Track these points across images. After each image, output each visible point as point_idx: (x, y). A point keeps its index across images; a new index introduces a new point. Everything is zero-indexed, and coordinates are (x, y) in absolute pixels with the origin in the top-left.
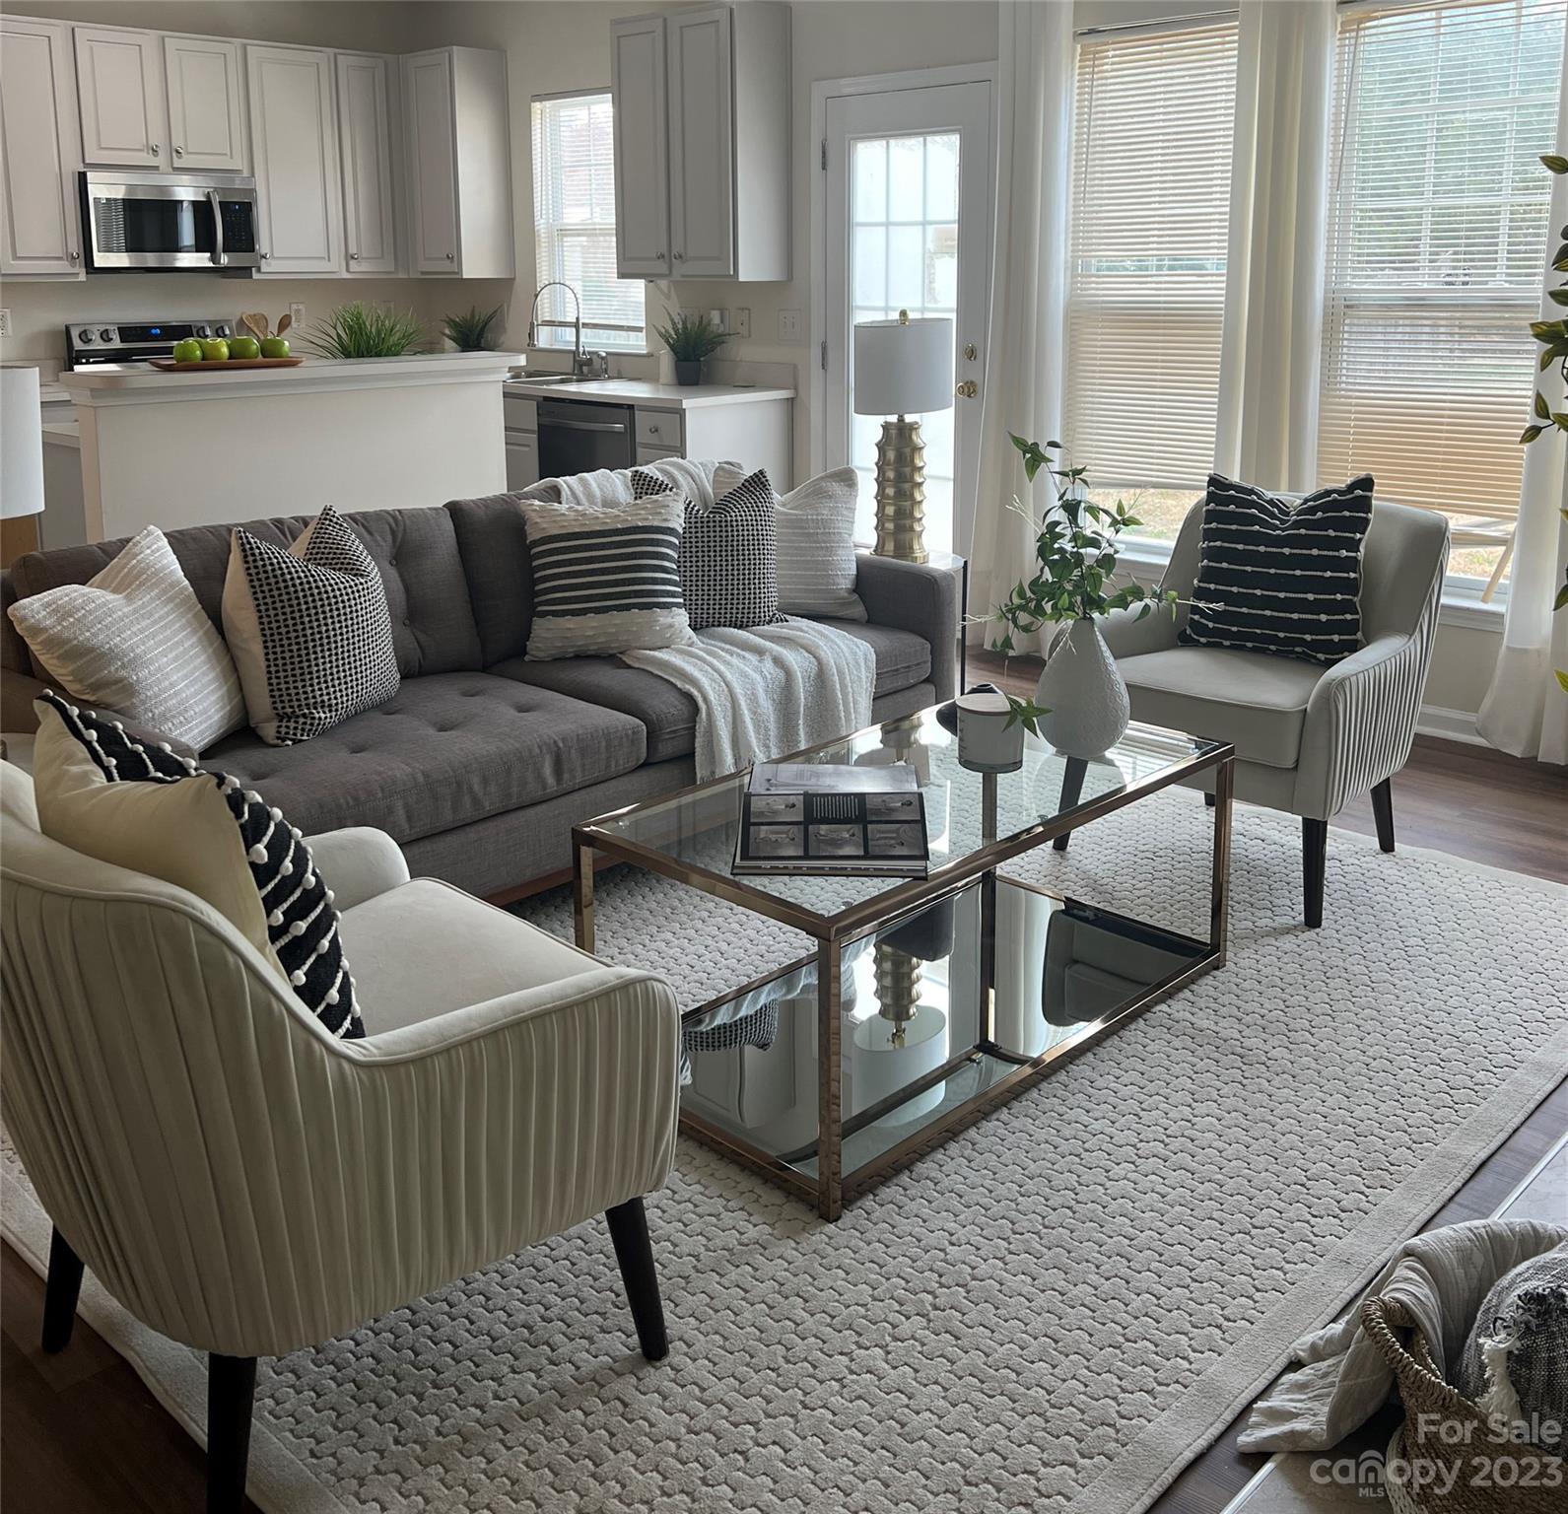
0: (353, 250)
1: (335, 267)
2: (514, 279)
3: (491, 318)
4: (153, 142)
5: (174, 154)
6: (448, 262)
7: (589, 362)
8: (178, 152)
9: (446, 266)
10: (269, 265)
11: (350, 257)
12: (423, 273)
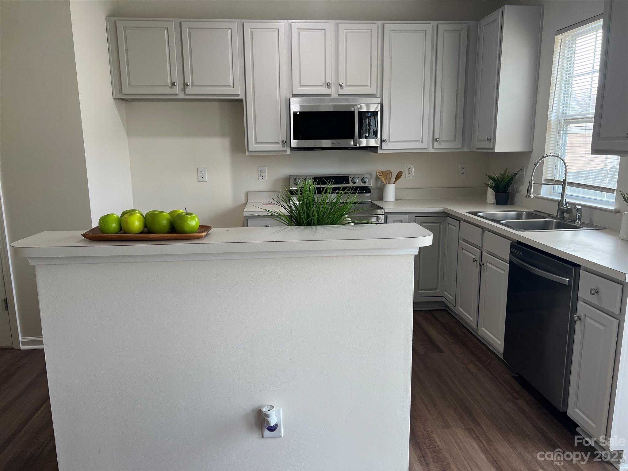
0: (436, 137)
1: (425, 145)
2: (531, 152)
3: (515, 175)
4: (328, 81)
5: (339, 86)
6: (488, 142)
7: (569, 211)
8: (341, 86)
9: (486, 145)
10: (387, 145)
11: (435, 140)
12: (477, 149)
